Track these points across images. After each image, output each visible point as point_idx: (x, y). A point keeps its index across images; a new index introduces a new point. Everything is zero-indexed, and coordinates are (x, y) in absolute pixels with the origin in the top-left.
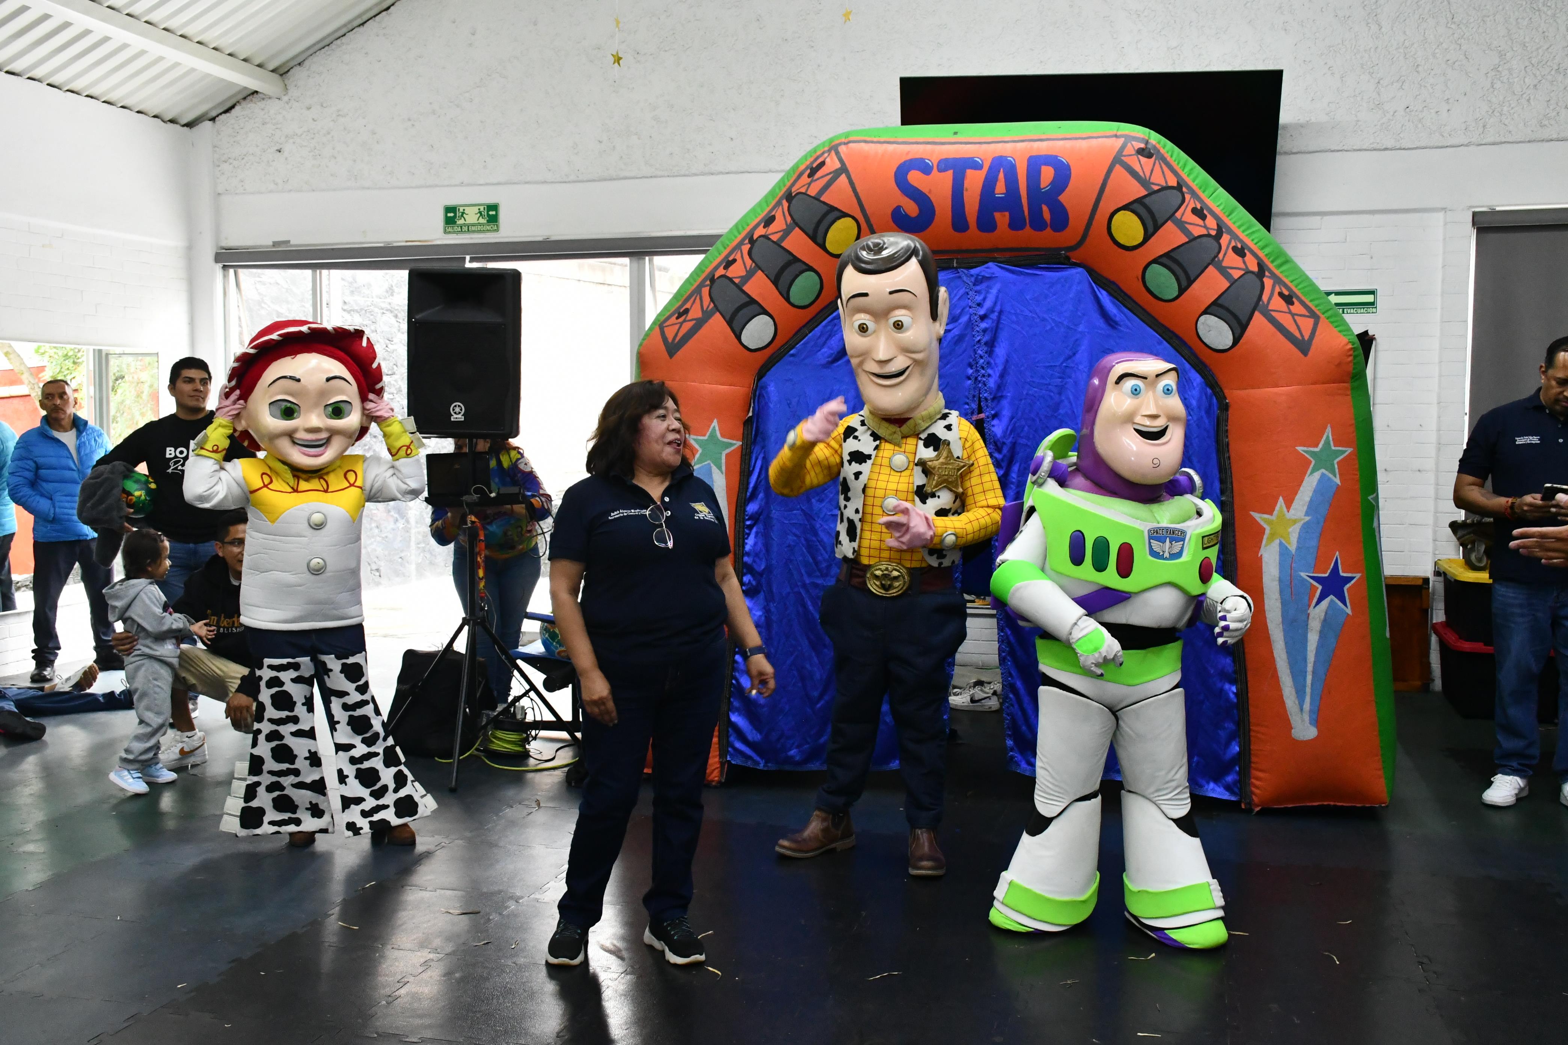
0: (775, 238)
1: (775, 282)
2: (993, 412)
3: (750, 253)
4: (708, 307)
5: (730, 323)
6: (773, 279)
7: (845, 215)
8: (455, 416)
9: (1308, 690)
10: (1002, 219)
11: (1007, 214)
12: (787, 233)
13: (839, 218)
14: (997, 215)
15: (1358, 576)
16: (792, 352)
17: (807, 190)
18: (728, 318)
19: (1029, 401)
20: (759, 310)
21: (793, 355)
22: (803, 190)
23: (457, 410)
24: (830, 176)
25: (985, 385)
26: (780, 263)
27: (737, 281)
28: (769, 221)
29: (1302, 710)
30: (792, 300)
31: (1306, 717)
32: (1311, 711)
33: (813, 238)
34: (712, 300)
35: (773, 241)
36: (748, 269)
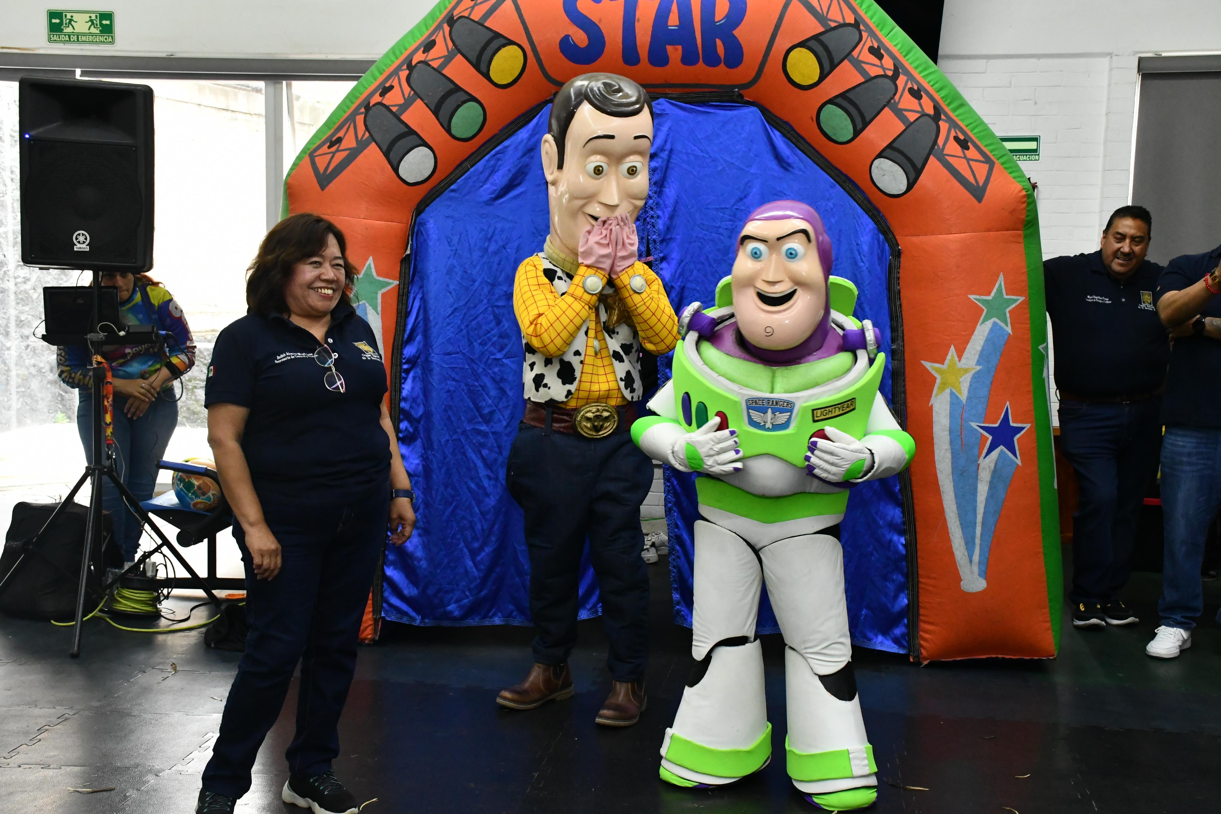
0: (435, 64)
1: (436, 112)
2: (661, 255)
3: (408, 79)
4: (363, 135)
5: (387, 154)
6: (433, 109)
7: (511, 43)
8: (79, 245)
9: (978, 541)
10: (675, 52)
11: (680, 47)
12: (448, 59)
13: (504, 46)
14: (669, 48)
15: (1028, 426)
16: (452, 187)
17: (470, 14)
18: (385, 148)
19: (699, 244)
20: (420, 142)
21: (453, 191)
22: (466, 14)
23: (81, 239)
24: (495, 0)
25: (654, 226)
26: (440, 93)
27: (394, 109)
28: (429, 45)
29: (971, 562)
30: (454, 131)
31: (976, 569)
32: (980, 562)
33: (476, 66)
34: (367, 129)
35: (433, 68)
36: (406, 96)
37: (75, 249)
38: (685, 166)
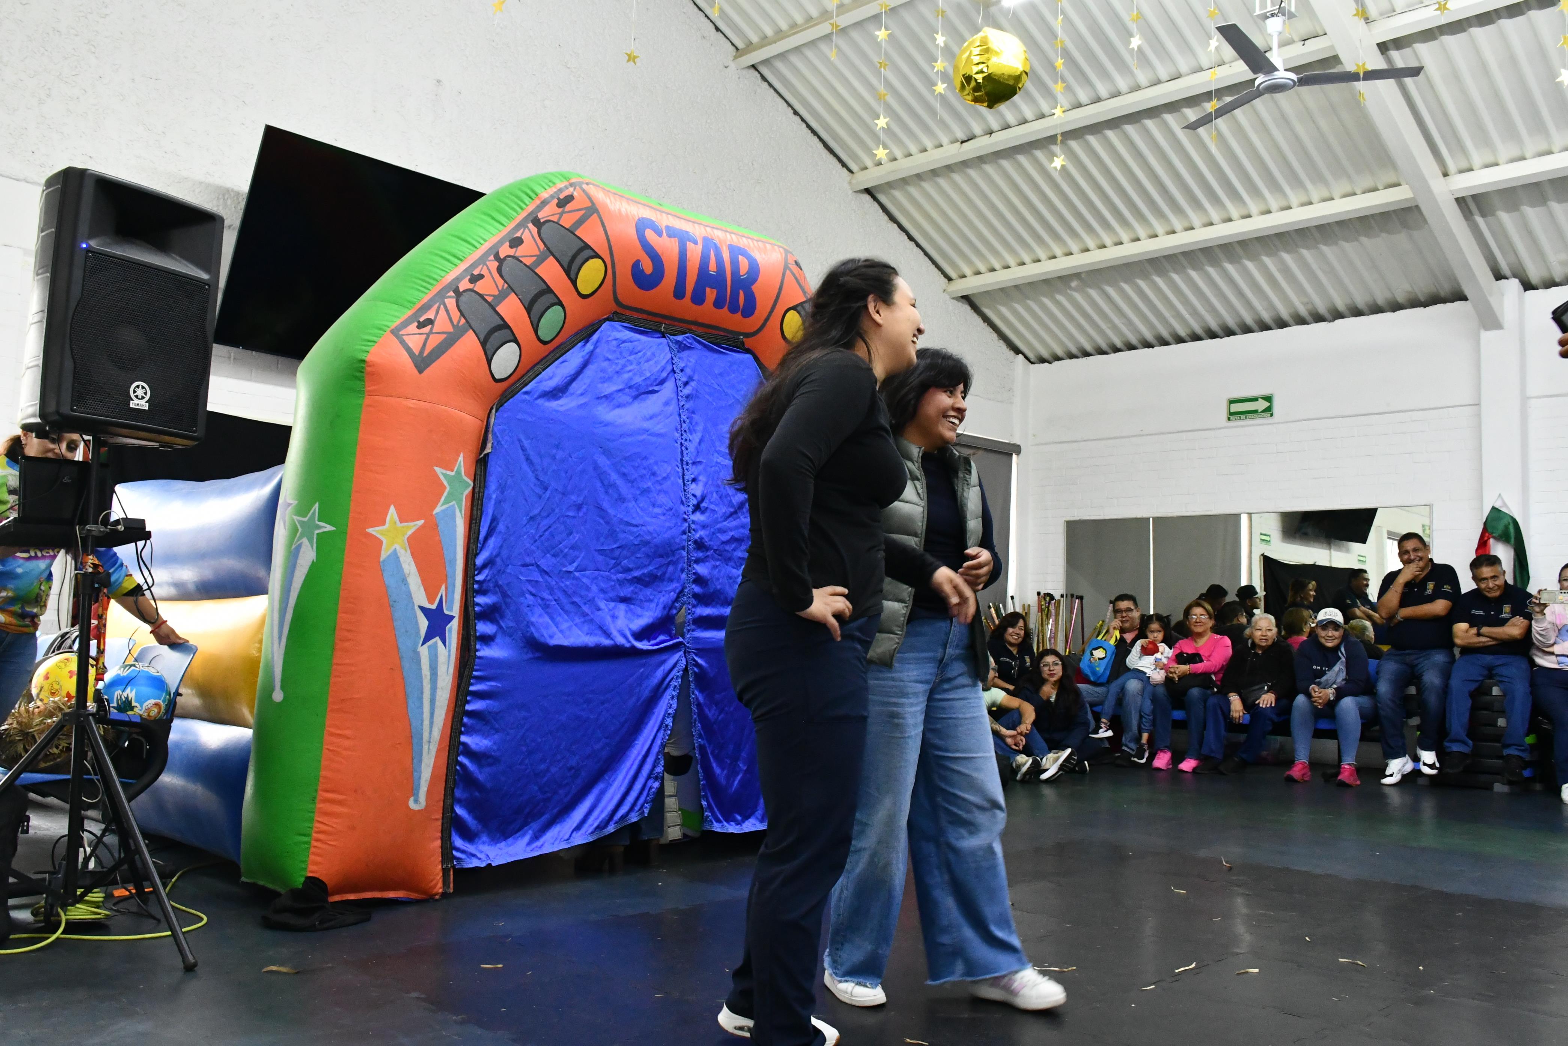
0: (528, 261)
1: (529, 310)
3: (499, 270)
4: (459, 322)
5: (484, 344)
6: (526, 306)
7: (597, 256)
8: (136, 401)
10: (711, 294)
11: (715, 291)
12: (541, 260)
13: (592, 257)
14: (708, 290)
16: (524, 390)
17: (560, 219)
18: (482, 337)
20: (512, 338)
22: (555, 219)
23: (140, 392)
24: (583, 212)
25: (687, 449)
26: (534, 291)
27: (489, 299)
28: (516, 242)
30: (539, 333)
33: (567, 272)
34: (462, 314)
35: (525, 265)
36: (500, 288)
37: (131, 406)
38: (707, 397)
